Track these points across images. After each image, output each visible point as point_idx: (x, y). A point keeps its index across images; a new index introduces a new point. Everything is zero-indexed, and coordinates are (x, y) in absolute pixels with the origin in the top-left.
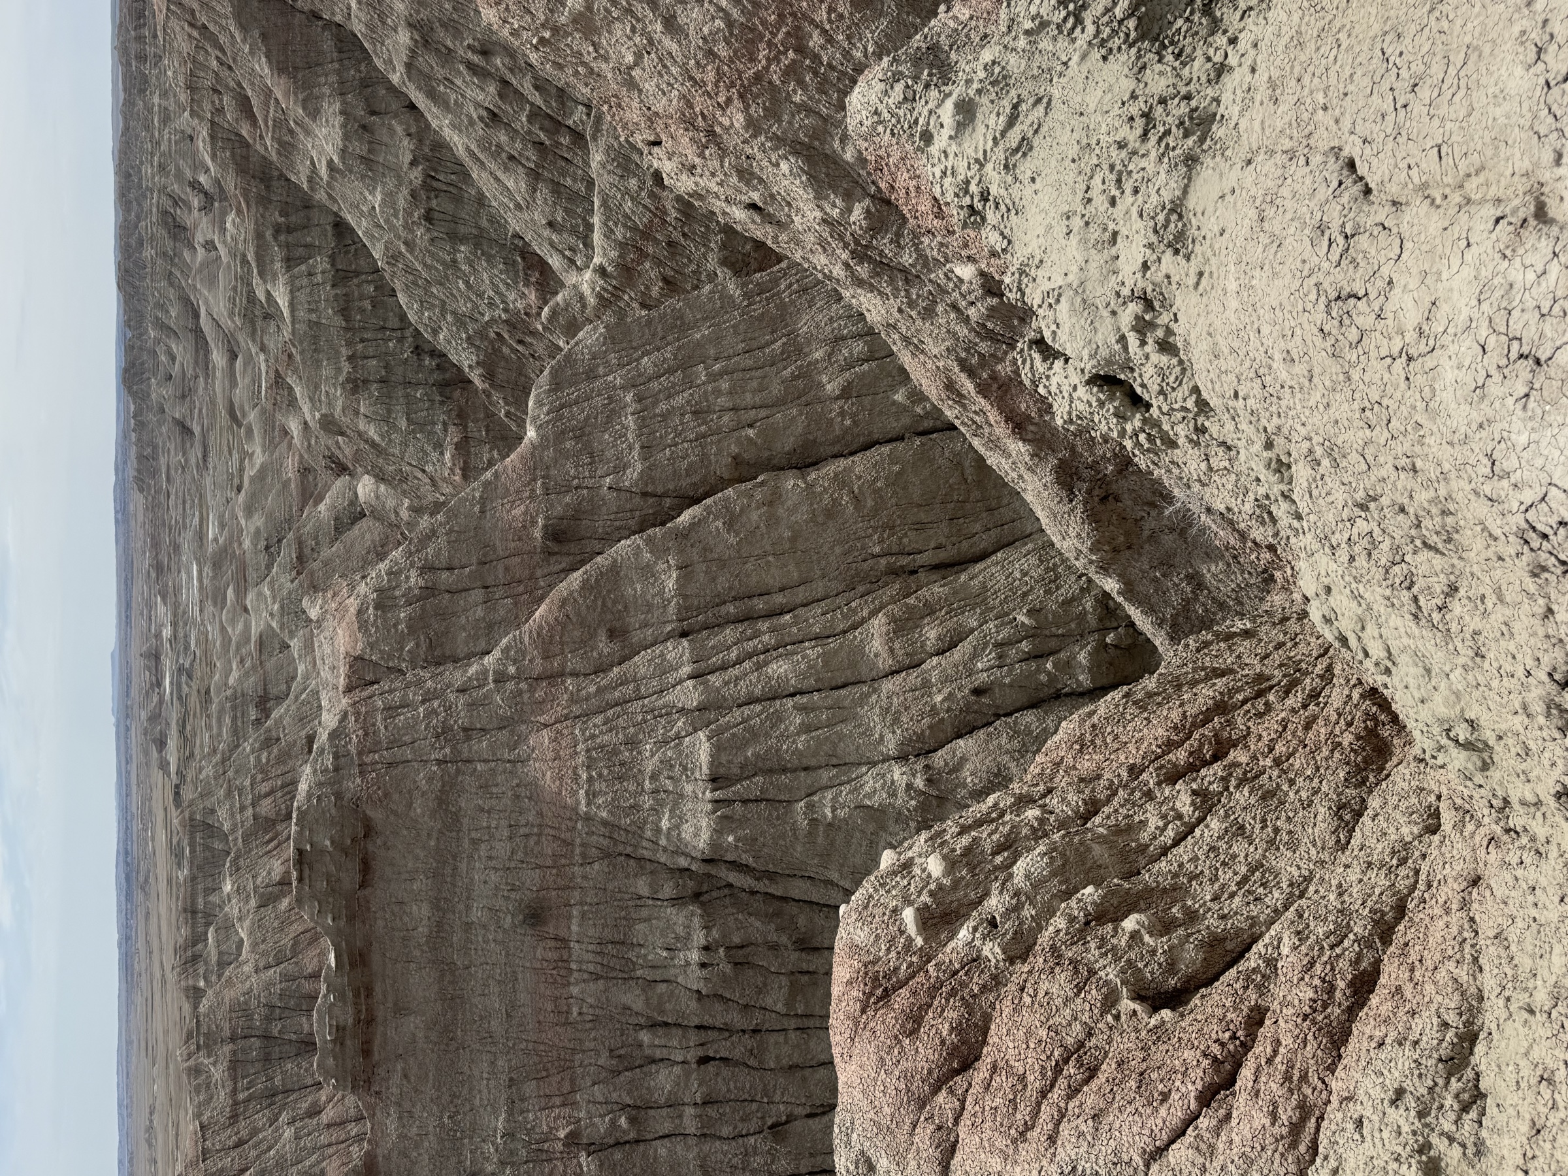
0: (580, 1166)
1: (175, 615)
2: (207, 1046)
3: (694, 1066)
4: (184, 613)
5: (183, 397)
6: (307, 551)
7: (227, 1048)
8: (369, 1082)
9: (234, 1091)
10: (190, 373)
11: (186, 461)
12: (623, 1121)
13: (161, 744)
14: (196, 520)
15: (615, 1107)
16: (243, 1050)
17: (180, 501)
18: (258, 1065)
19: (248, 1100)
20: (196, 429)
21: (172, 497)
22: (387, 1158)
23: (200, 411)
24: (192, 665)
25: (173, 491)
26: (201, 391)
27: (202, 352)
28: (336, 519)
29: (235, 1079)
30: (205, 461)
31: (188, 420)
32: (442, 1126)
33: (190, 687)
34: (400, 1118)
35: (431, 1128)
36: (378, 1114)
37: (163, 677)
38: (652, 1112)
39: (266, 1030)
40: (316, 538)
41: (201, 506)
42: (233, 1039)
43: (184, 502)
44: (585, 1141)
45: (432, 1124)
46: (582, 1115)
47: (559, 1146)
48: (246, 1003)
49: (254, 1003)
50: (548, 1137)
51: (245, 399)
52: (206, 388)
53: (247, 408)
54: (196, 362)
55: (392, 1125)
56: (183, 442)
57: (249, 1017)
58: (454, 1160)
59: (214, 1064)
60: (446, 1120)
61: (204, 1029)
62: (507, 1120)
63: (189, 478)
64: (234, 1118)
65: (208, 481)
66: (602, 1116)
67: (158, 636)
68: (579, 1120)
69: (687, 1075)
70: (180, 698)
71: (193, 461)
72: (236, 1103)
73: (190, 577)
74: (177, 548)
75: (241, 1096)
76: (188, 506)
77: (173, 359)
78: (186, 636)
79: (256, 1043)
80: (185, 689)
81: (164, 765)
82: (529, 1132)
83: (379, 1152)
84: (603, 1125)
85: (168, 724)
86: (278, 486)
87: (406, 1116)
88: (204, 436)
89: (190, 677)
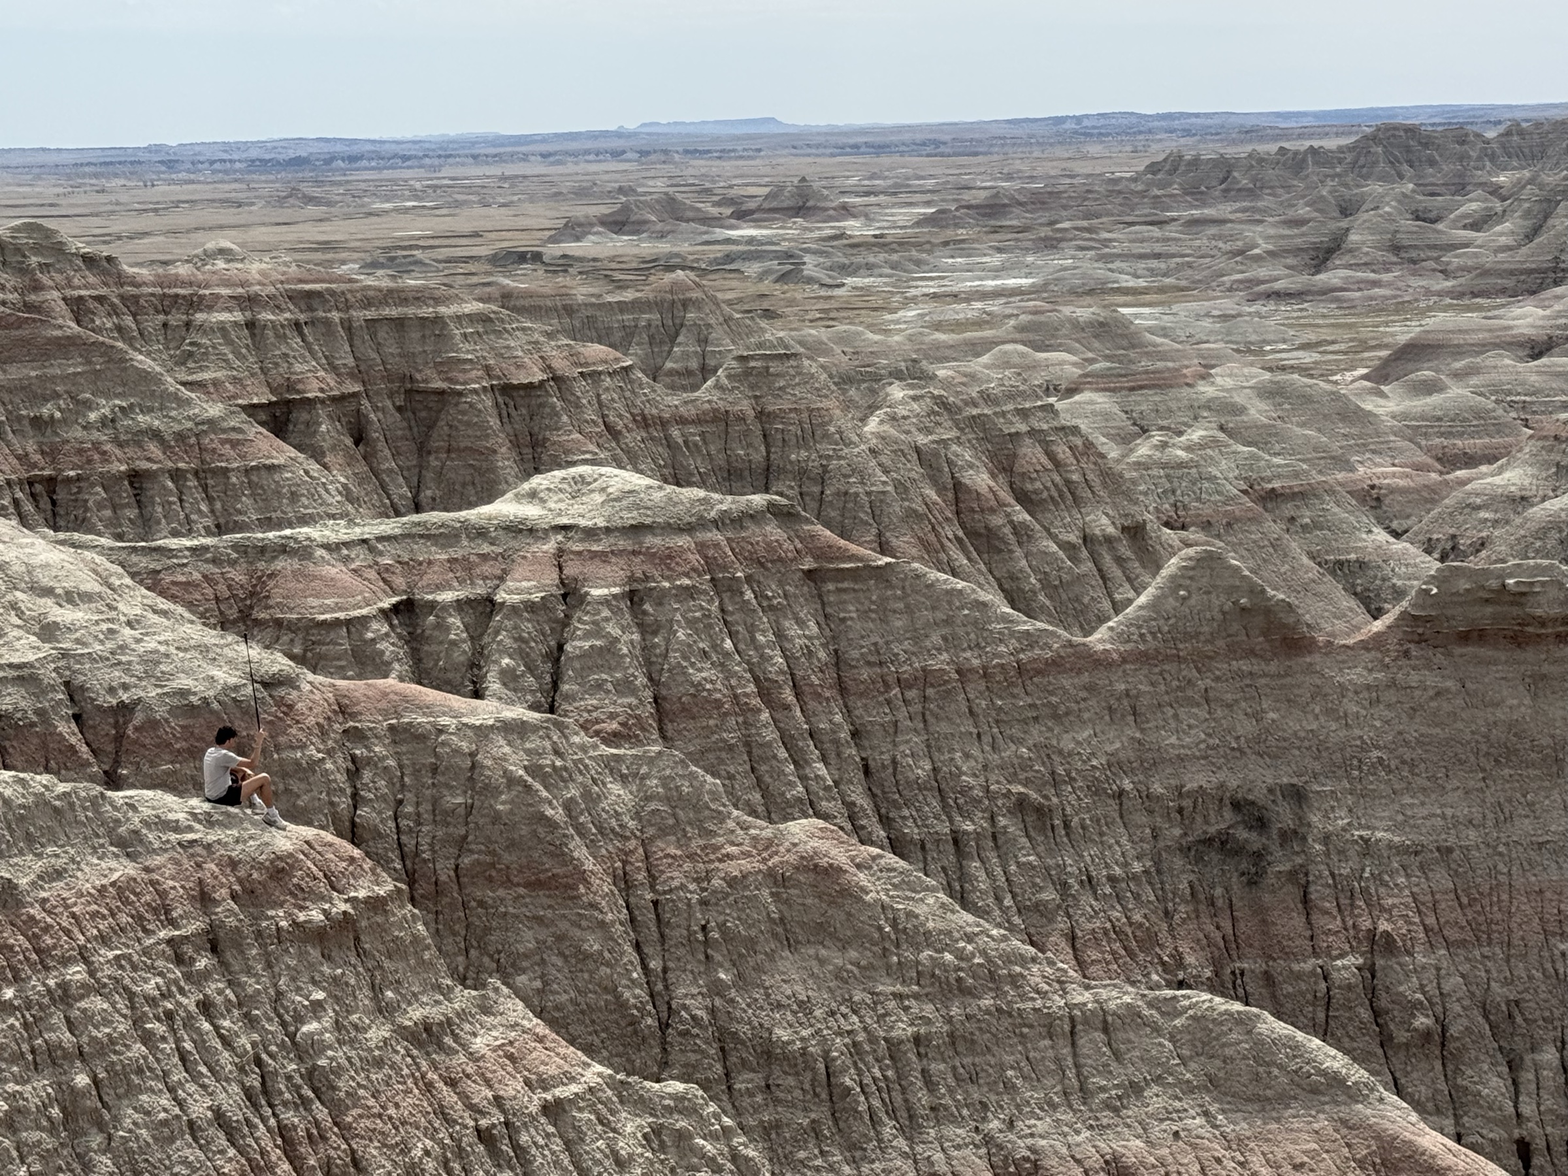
0: (1342, 956)
1: (902, 244)
2: (748, 373)
3: (1516, 1134)
4: (918, 263)
5: (1396, 249)
6: (1288, 509)
7: (745, 406)
8: (1421, 640)
9: (682, 421)
10: (1453, 260)
11: (1258, 259)
12: (1422, 1021)
13: (618, 224)
14: (1130, 282)
15: (1439, 1009)
16: (747, 433)
17: (1158, 248)
18: (721, 460)
19: (670, 444)
20: (1330, 277)
21: (1155, 232)
22: (1310, 669)
23: (1376, 284)
24: (810, 280)
25: (1171, 231)
26: (1417, 282)
27: (1509, 283)
28: (1362, 565)
29: (698, 421)
30: (1268, 296)
31: (1347, 259)
32: (1364, 748)
33: (761, 277)
34: (1368, 687)
35: (1357, 732)
36: (1368, 656)
37: (758, 224)
38: (1438, 1065)
39: (782, 471)
40: (1316, 525)
41: (1162, 290)
42: (761, 415)
43: (1158, 256)
44: (1380, 962)
45: (1368, 735)
46: (1421, 959)
47: (1366, 924)
48: (826, 436)
49: (827, 448)
50: (1375, 906)
51: (1494, 376)
52: (1428, 293)
53: (1474, 380)
54: (1485, 273)
55: (1356, 675)
56: (1297, 251)
57: (803, 442)
58: (1317, 767)
59: (718, 386)
60: (1376, 753)
61: (775, 368)
62: (1390, 846)
63: (1221, 263)
64: (644, 422)
65: (1227, 304)
66: (1422, 987)
67: (846, 211)
68: (1410, 953)
69: (1502, 1123)
70: (729, 258)
71: (1262, 272)
72: (664, 424)
73: (997, 272)
74: (1050, 244)
75: (675, 433)
76: (1153, 264)
77: (1476, 226)
78: (869, 267)
79: (758, 455)
80: (753, 268)
81: (574, 229)
82: (1377, 878)
83: (1316, 658)
84: (1409, 989)
85: (662, 236)
86: (1336, 447)
87: (1373, 695)
88: (1325, 292)
89: (783, 278)
